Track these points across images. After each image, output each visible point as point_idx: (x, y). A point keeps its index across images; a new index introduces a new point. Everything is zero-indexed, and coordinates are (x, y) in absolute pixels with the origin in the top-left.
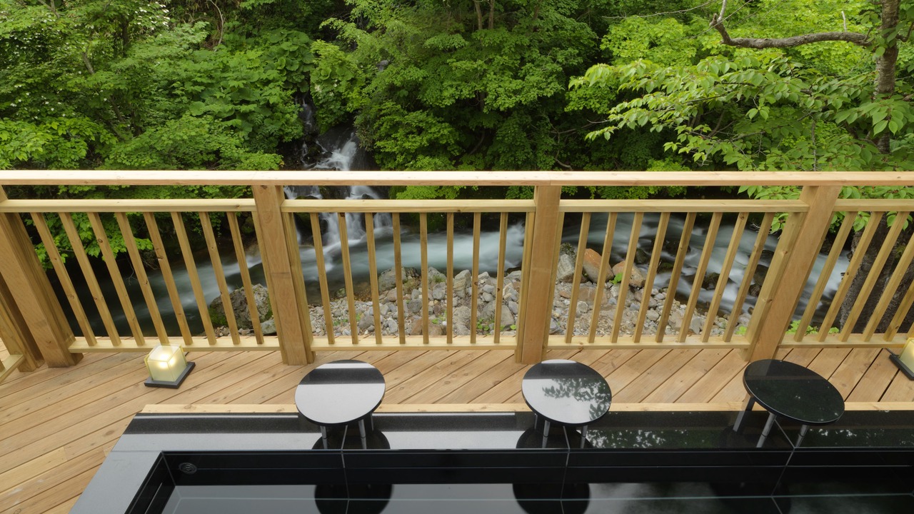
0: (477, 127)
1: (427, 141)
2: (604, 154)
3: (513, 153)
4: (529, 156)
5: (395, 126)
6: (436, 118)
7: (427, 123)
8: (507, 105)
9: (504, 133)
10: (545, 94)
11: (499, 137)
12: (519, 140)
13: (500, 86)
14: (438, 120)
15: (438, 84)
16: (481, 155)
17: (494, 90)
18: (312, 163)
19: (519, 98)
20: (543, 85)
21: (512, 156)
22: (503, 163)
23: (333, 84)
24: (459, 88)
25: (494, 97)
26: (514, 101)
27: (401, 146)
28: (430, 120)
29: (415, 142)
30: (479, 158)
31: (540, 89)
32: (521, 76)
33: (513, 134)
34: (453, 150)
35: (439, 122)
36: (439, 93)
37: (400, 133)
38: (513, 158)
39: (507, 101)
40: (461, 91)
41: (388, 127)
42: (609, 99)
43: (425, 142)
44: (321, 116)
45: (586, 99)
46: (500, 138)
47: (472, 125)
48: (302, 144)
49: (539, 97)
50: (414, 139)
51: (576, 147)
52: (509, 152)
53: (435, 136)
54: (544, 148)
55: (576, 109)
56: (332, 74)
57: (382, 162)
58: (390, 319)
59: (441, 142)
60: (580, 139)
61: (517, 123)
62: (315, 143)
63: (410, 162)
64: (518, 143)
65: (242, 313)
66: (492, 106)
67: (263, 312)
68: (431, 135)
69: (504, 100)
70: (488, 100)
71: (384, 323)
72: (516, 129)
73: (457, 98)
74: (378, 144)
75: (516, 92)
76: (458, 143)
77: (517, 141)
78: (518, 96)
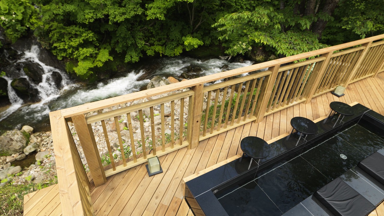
0: (105, 31)
1: (82, 40)
2: (161, 37)
3: (125, 41)
4: (133, 42)
5: (62, 35)
6: (84, 29)
7: (80, 31)
8: (121, 20)
9: (120, 32)
10: (138, 13)
11: (117, 34)
12: (127, 35)
13: (115, 11)
14: (85, 29)
15: (82, 12)
16: (108, 44)
17: (113, 13)
18: (14, 60)
19: (126, 16)
20: (136, 9)
21: (125, 42)
22: (121, 46)
23: (12, 15)
24: (95, 13)
25: (114, 17)
26: (124, 18)
27: (68, 44)
28: (81, 30)
29: (76, 42)
30: (108, 45)
31: (135, 11)
32: (123, 5)
33: (125, 33)
34: (96, 43)
35: (86, 30)
36: (84, 17)
37: (66, 38)
38: (125, 44)
39: (121, 18)
40: (96, 15)
41: (58, 36)
42: (164, 13)
43: (81, 41)
44: (10, 33)
45: (155, 14)
46: (119, 35)
47: (103, 30)
48: (3, 50)
49: (135, 15)
50: (75, 41)
51: (149, 35)
52: (123, 41)
53: (86, 37)
54: (139, 37)
55: (152, 18)
56: (9, 10)
57: (57, 53)
58: (98, 127)
59: (90, 40)
60: (150, 31)
61: (125, 28)
62: (11, 49)
63: (75, 52)
64: (127, 37)
65: (11, 146)
66: (113, 21)
67: (24, 143)
68: (84, 37)
69: (119, 17)
70: (111, 18)
71: (96, 129)
72: (126, 30)
73: (95, 18)
74: (55, 45)
75: (124, 14)
76: (97, 40)
77: (127, 36)
78: (125, 15)
